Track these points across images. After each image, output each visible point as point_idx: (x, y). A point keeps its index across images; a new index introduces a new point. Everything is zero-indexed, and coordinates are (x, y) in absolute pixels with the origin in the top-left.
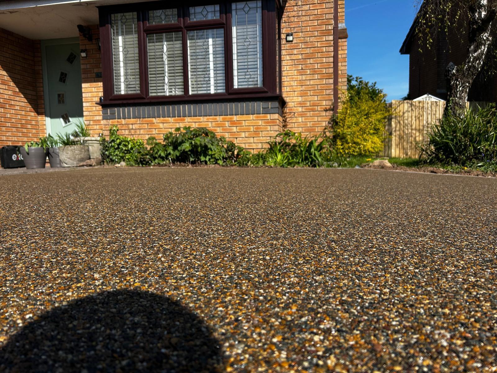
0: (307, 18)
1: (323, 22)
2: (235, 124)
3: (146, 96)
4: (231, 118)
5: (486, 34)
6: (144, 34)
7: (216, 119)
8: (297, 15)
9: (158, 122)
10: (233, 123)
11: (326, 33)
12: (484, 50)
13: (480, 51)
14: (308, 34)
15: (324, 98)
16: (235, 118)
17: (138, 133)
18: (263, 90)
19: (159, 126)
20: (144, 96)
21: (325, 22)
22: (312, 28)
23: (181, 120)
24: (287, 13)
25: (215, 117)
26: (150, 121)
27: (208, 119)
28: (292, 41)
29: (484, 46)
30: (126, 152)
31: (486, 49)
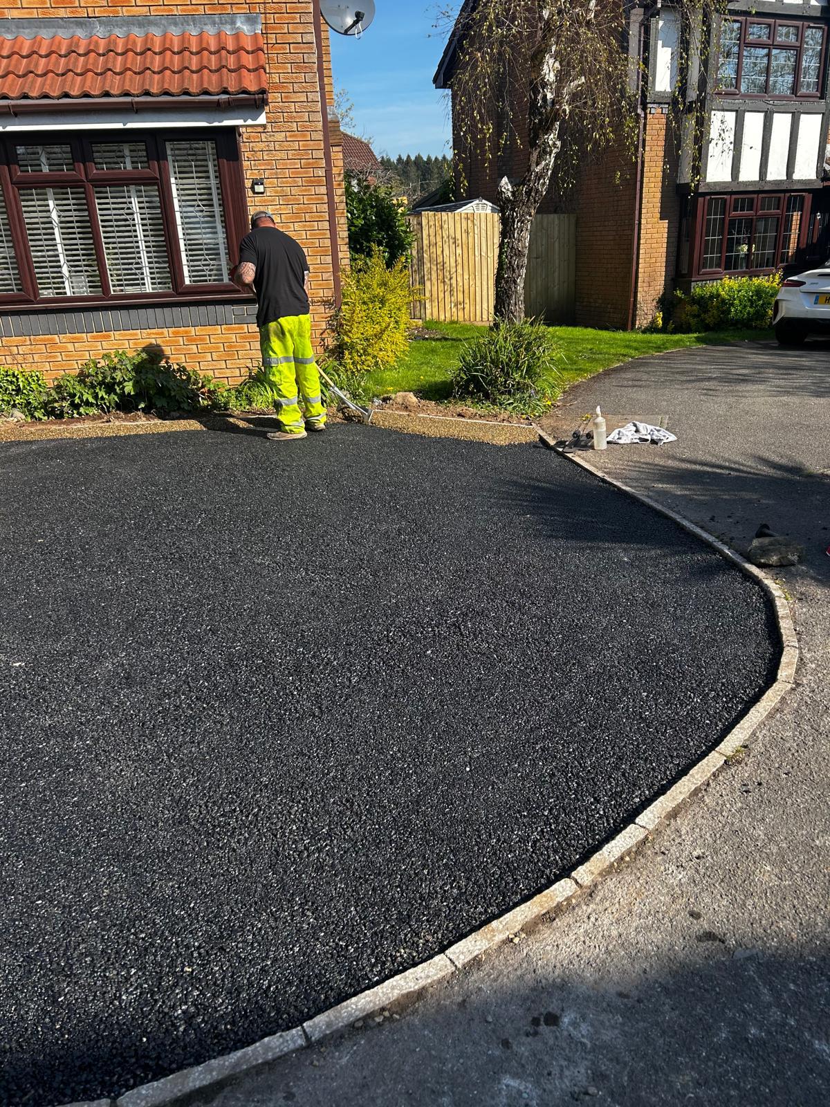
0: (283, 155)
1: (309, 164)
2: (195, 340)
3: (35, 298)
4: (186, 332)
5: (552, 136)
6: (13, 188)
7: (162, 333)
8: (267, 148)
9: (64, 340)
10: (191, 340)
11: (313, 182)
12: (550, 162)
13: (543, 163)
14: (287, 182)
15: (320, 285)
16: (192, 331)
17: (31, 360)
18: (232, 288)
19: (66, 347)
20: (32, 299)
21: (313, 163)
22: (293, 173)
23: (104, 337)
24: (251, 144)
25: (160, 330)
26: (48, 339)
27: (148, 334)
28: (262, 193)
29: (550, 155)
30: (14, 393)
31: (553, 160)
